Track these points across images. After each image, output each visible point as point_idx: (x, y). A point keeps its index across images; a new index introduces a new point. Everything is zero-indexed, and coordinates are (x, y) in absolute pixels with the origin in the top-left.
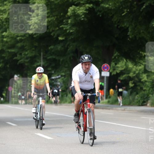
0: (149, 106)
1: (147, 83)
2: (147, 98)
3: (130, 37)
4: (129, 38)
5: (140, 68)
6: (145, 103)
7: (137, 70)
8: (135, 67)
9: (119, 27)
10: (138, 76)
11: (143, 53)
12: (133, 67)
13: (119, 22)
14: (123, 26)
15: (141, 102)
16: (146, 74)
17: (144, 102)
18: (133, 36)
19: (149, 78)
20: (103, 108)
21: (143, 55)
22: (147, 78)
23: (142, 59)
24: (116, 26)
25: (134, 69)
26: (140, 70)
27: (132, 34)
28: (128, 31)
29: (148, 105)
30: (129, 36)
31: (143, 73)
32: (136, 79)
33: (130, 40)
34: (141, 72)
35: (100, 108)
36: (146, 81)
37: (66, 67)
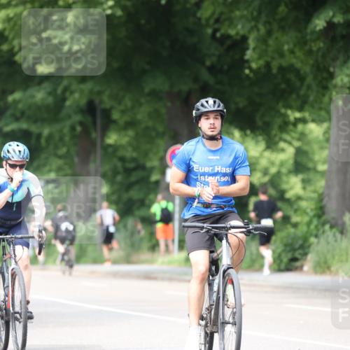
0: (307, 273)
1: (304, 204)
2: (302, 247)
3: (254, 65)
4: (250, 68)
5: (282, 157)
6: (298, 264)
7: (272, 163)
8: (267, 154)
9: (218, 35)
10: (275, 181)
11: (289, 112)
12: (261, 155)
13: (217, 21)
14: (232, 32)
15: (285, 260)
16: (300, 177)
17: (294, 259)
18: (261, 62)
19: (310, 188)
20: (171, 279)
21: (292, 118)
22: (304, 188)
23: (287, 132)
24: (209, 31)
25: (264, 163)
26: (282, 164)
27: (259, 58)
28: (247, 49)
29: (306, 268)
30: (247, 61)
31: (290, 172)
32: (272, 191)
33: (252, 75)
34: (284, 170)
35: (163, 279)
36: (299, 198)
37: (60, 157)
